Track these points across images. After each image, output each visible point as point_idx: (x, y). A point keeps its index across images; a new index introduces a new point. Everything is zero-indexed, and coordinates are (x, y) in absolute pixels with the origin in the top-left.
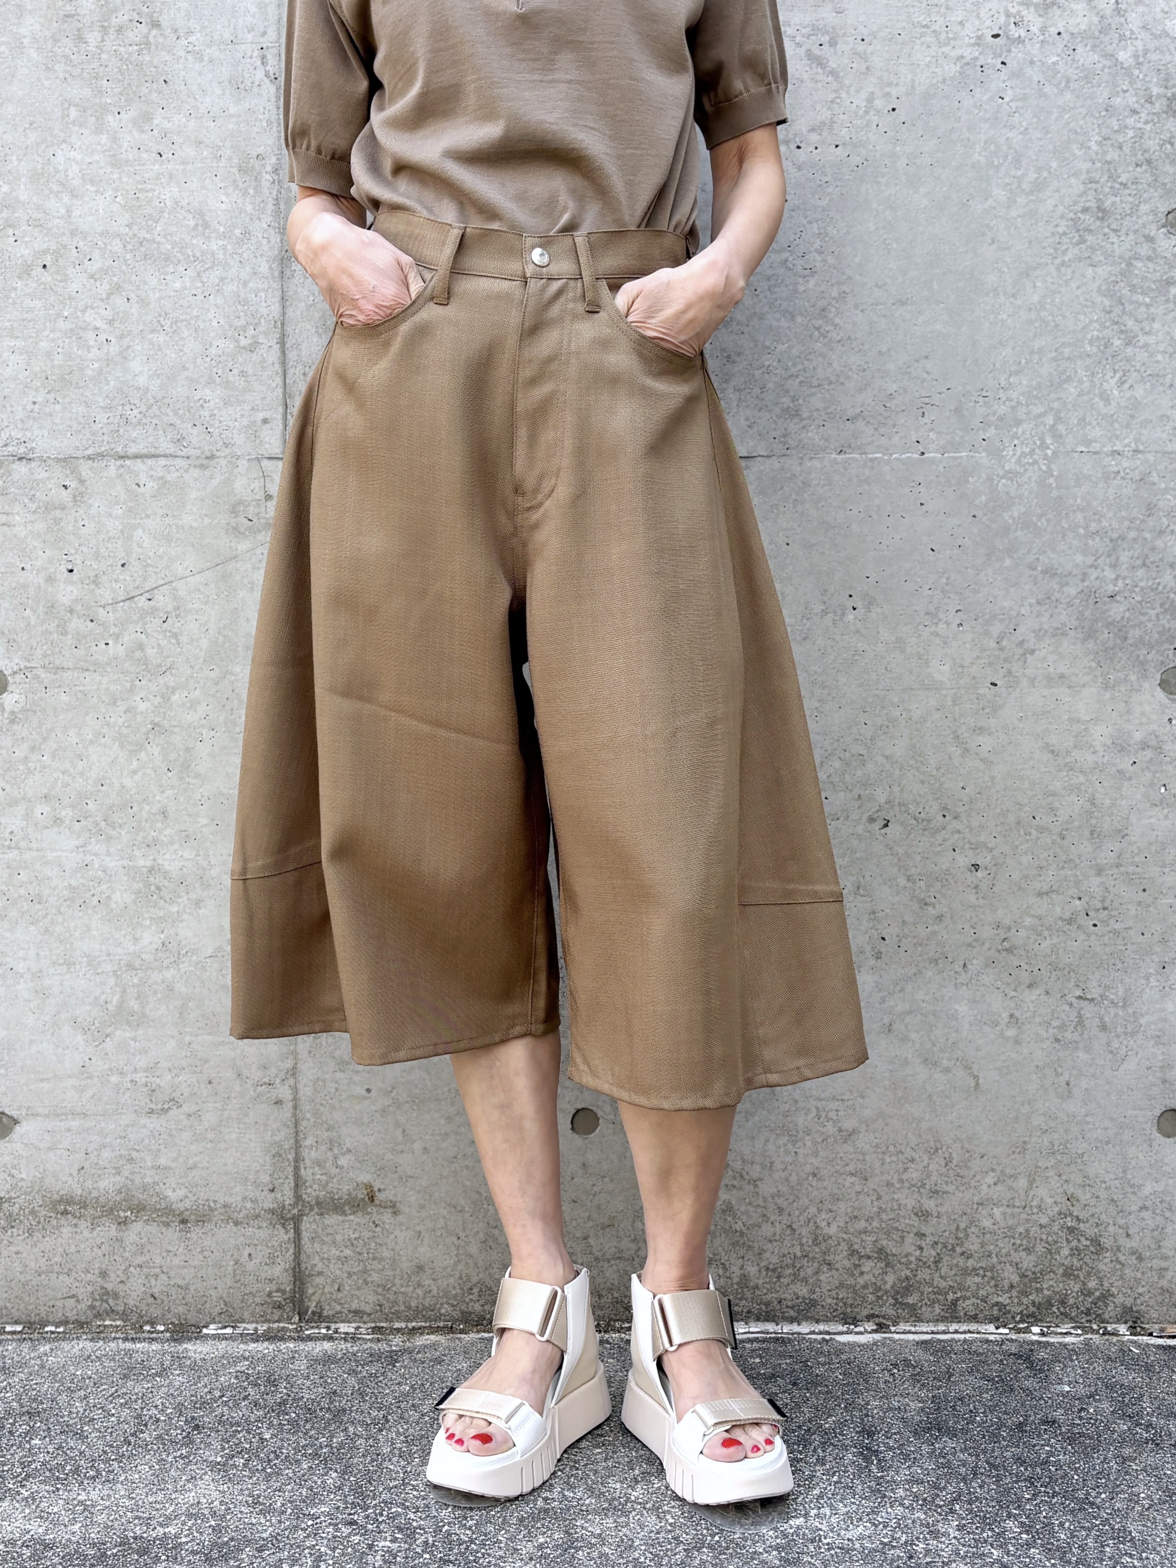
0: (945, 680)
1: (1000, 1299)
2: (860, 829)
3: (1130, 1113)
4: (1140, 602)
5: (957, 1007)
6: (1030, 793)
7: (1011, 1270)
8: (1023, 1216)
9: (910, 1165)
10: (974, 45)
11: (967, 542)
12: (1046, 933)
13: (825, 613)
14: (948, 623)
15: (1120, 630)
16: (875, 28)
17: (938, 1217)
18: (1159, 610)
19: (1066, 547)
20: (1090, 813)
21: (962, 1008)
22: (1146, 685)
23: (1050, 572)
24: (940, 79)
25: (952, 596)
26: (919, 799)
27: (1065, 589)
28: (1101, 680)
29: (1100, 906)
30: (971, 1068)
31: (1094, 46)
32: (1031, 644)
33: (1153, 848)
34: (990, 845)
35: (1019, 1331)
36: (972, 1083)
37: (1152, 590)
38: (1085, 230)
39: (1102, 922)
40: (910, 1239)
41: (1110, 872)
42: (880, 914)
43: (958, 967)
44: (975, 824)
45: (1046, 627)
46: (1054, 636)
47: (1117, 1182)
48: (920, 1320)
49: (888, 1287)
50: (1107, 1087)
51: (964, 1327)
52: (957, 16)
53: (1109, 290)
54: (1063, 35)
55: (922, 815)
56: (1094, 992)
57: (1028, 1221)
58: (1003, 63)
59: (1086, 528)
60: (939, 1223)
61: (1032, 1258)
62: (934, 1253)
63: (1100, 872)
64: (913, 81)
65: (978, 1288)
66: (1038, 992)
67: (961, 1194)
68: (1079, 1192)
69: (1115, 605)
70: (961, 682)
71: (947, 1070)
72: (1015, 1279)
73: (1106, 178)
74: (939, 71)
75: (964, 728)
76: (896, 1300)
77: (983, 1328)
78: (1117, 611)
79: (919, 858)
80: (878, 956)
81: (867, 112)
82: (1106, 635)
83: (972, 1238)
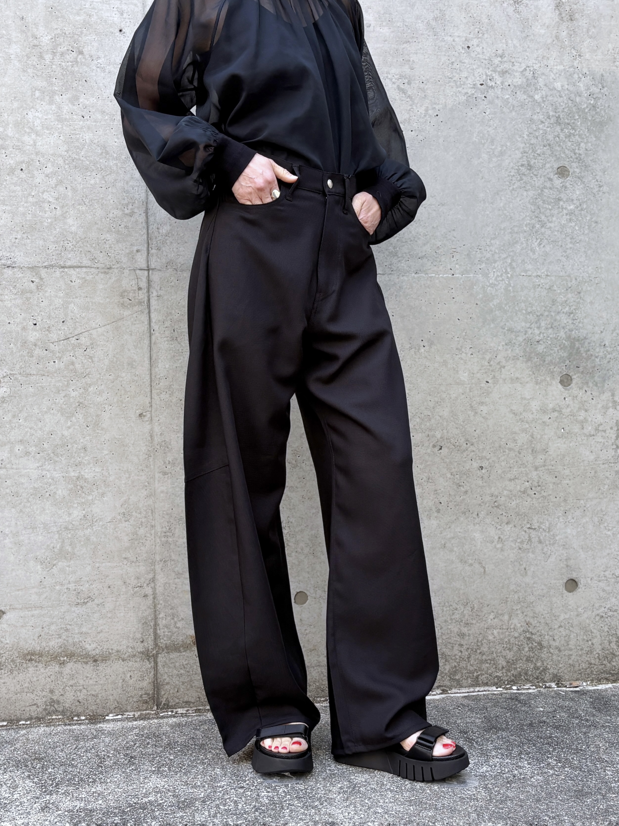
0: (466, 380)
1: (498, 674)
2: (429, 451)
3: (553, 582)
4: (550, 345)
5: (475, 534)
6: (504, 433)
7: (503, 659)
8: (507, 633)
9: (455, 611)
10: (472, 88)
11: (474, 316)
12: (513, 498)
13: (411, 348)
14: (466, 353)
15: (542, 357)
16: (428, 78)
17: (469, 636)
18: (559, 348)
19: (517, 319)
20: (531, 442)
21: (477, 535)
22: (554, 382)
23: (511, 330)
24: (458, 102)
25: (468, 341)
26: (455, 436)
27: (518, 338)
28: (534, 380)
29: (537, 484)
30: (481, 563)
31: (524, 92)
32: (504, 363)
33: (559, 457)
34: (488, 457)
35: (507, 689)
36: (482, 570)
37: (556, 339)
38: (523, 174)
39: (538, 492)
40: (456, 647)
41: (541, 469)
42: (439, 491)
43: (474, 515)
44: (481, 447)
45: (510, 355)
46: (513, 360)
47: (548, 615)
48: (462, 687)
49: (447, 671)
50: (542, 570)
51: (482, 689)
52: (465, 74)
53: (533, 202)
54: (511, 86)
55: (457, 444)
56: (536, 525)
57: (509, 635)
58: (485, 97)
59: (526, 310)
60: (469, 639)
61: (512, 653)
62: (467, 654)
63: (536, 469)
64: (445, 102)
65: (488, 669)
66: (511, 526)
67: (478, 624)
68: (531, 621)
69: (540, 345)
70: (473, 381)
71: (471, 565)
72: (504, 664)
73: (531, 151)
74: (457, 99)
75: (475, 402)
76: (450, 677)
77: (490, 689)
78: (540, 348)
79: (456, 464)
80: (438, 511)
81: (425, 116)
82: (536, 360)
83: (485, 645)
